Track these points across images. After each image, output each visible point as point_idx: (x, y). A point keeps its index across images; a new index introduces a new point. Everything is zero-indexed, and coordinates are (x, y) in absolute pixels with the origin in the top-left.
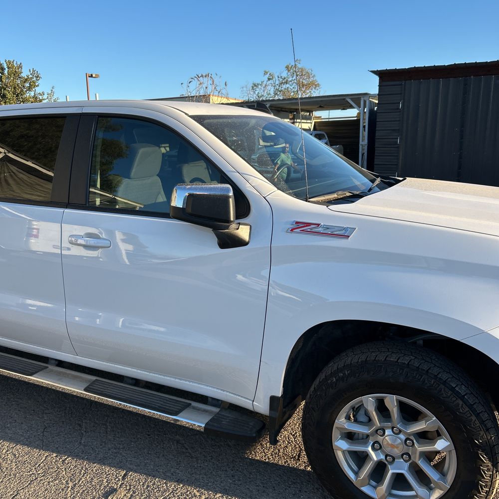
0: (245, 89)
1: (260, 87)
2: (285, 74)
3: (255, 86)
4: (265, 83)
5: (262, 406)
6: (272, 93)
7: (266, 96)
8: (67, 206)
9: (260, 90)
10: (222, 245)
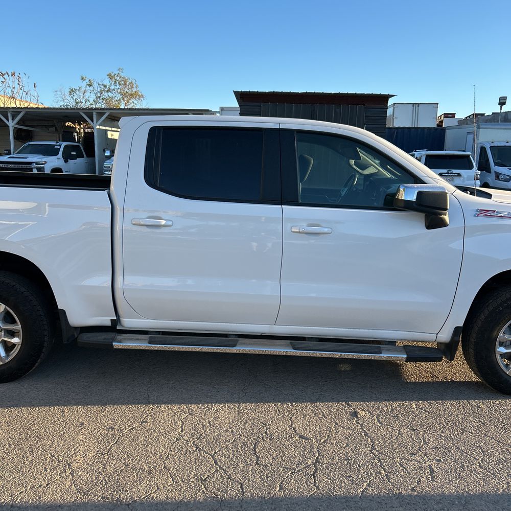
0: (59, 93)
1: (77, 92)
2: (107, 82)
3: (72, 91)
4: (83, 89)
5: (445, 336)
6: (91, 100)
7: (84, 102)
8: (281, 203)
9: (78, 96)
10: (429, 227)
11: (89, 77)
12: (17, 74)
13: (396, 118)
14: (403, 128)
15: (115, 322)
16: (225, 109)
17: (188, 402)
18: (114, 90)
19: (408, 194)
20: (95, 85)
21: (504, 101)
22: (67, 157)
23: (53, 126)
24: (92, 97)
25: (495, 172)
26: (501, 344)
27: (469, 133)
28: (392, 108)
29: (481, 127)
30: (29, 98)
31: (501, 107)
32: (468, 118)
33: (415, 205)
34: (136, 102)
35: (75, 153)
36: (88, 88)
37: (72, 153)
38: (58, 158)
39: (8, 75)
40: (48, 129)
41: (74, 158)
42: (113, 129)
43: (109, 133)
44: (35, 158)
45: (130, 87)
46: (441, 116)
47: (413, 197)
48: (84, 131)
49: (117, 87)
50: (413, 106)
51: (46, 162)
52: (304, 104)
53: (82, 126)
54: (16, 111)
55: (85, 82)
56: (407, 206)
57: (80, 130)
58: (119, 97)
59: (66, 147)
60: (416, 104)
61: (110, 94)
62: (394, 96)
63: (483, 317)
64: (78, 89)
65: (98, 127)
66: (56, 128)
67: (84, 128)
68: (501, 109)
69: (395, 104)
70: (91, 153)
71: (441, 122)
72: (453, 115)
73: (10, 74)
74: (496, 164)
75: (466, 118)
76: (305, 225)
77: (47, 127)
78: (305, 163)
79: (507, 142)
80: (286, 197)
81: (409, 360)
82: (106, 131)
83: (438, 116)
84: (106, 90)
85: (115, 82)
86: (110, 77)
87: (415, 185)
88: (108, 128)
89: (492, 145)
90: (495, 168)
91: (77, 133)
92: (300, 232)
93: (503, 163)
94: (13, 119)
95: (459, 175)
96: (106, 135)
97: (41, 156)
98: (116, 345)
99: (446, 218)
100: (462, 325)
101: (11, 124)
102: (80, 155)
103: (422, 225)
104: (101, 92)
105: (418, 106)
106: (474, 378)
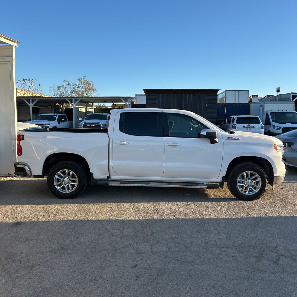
0: (52, 88)
1: (62, 88)
2: (77, 83)
3: (59, 88)
4: (65, 86)
5: (220, 180)
6: (69, 92)
7: (65, 93)
8: (164, 136)
9: (62, 90)
10: (211, 143)
11: (68, 81)
12: (31, 80)
13: (227, 98)
14: (232, 104)
15: (109, 177)
16: (138, 95)
17: (135, 202)
18: (81, 87)
19: (204, 132)
20: (71, 84)
21: (279, 90)
22: (60, 121)
23: (50, 105)
24: (69, 90)
25: (273, 125)
26: (239, 182)
27: (260, 106)
28: (225, 93)
29: (266, 103)
30: (37, 91)
31: (278, 93)
32: (265, 97)
33: (206, 136)
34: (92, 92)
35: (64, 119)
36: (67, 86)
37: (63, 119)
38: (56, 122)
39: (27, 80)
40: (47, 107)
41: (63, 121)
42: (82, 107)
43: (80, 109)
44: (45, 122)
45: (89, 85)
46: (251, 96)
47: (205, 134)
48: (65, 107)
49: (83, 86)
50: (236, 92)
51: (50, 124)
52: (177, 94)
53: (64, 105)
54: (33, 99)
55: (66, 83)
56: (204, 137)
57: (63, 107)
58: (83, 90)
59: (59, 116)
60: (237, 91)
61: (78, 89)
62: (220, 90)
63: (232, 173)
64: (62, 86)
65: (75, 106)
66: (51, 106)
67: (65, 106)
68: (278, 94)
69: (226, 91)
70: (71, 119)
71: (251, 100)
72: (257, 96)
73: (28, 80)
74: (273, 121)
75: (264, 97)
76: (171, 143)
77: (47, 106)
78: (171, 123)
79: (279, 111)
80: (165, 134)
81: (208, 188)
82: (78, 108)
83: (249, 97)
84: (77, 87)
85: (82, 83)
86: (79, 80)
87: (206, 130)
88: (79, 106)
89: (271, 112)
90: (273, 123)
91: (62, 109)
92: (170, 146)
93: (277, 121)
94: (32, 103)
95: (253, 127)
96: (78, 110)
97: (47, 121)
98: (110, 184)
99: (217, 140)
100: (225, 176)
101: (31, 105)
102: (66, 120)
103: (210, 143)
104: (74, 88)
105: (238, 92)
106: (233, 197)
